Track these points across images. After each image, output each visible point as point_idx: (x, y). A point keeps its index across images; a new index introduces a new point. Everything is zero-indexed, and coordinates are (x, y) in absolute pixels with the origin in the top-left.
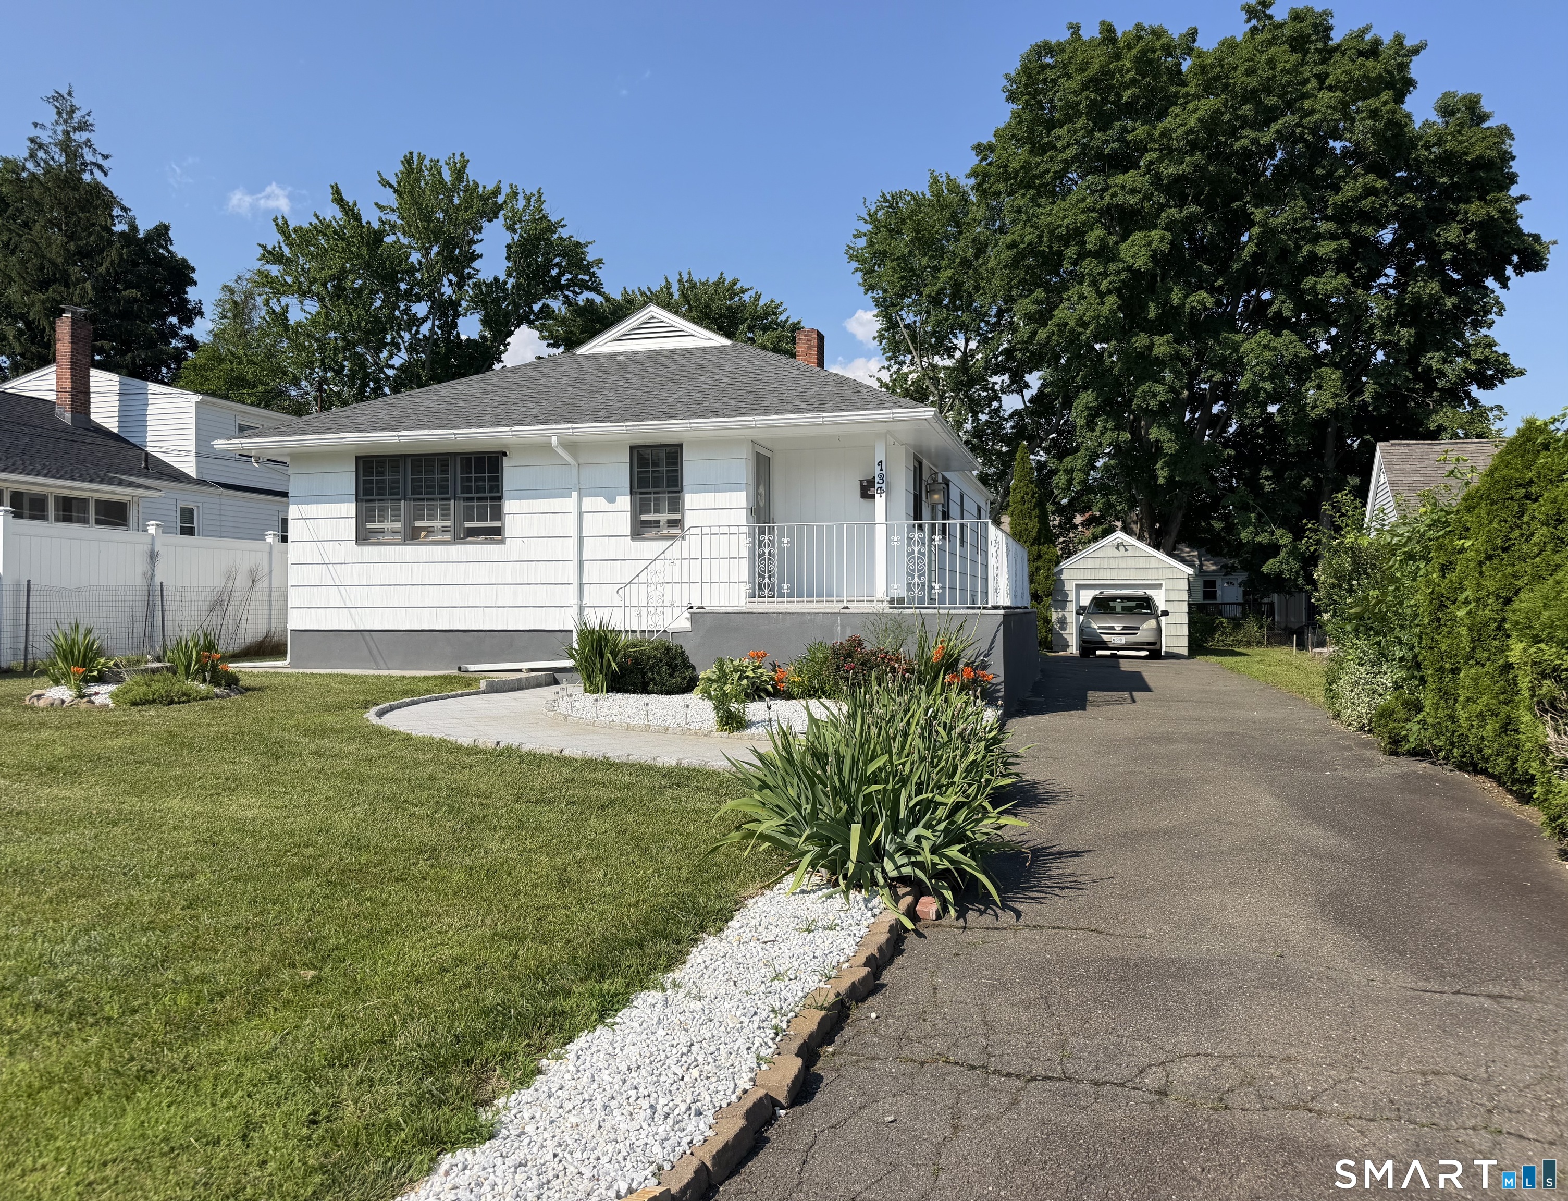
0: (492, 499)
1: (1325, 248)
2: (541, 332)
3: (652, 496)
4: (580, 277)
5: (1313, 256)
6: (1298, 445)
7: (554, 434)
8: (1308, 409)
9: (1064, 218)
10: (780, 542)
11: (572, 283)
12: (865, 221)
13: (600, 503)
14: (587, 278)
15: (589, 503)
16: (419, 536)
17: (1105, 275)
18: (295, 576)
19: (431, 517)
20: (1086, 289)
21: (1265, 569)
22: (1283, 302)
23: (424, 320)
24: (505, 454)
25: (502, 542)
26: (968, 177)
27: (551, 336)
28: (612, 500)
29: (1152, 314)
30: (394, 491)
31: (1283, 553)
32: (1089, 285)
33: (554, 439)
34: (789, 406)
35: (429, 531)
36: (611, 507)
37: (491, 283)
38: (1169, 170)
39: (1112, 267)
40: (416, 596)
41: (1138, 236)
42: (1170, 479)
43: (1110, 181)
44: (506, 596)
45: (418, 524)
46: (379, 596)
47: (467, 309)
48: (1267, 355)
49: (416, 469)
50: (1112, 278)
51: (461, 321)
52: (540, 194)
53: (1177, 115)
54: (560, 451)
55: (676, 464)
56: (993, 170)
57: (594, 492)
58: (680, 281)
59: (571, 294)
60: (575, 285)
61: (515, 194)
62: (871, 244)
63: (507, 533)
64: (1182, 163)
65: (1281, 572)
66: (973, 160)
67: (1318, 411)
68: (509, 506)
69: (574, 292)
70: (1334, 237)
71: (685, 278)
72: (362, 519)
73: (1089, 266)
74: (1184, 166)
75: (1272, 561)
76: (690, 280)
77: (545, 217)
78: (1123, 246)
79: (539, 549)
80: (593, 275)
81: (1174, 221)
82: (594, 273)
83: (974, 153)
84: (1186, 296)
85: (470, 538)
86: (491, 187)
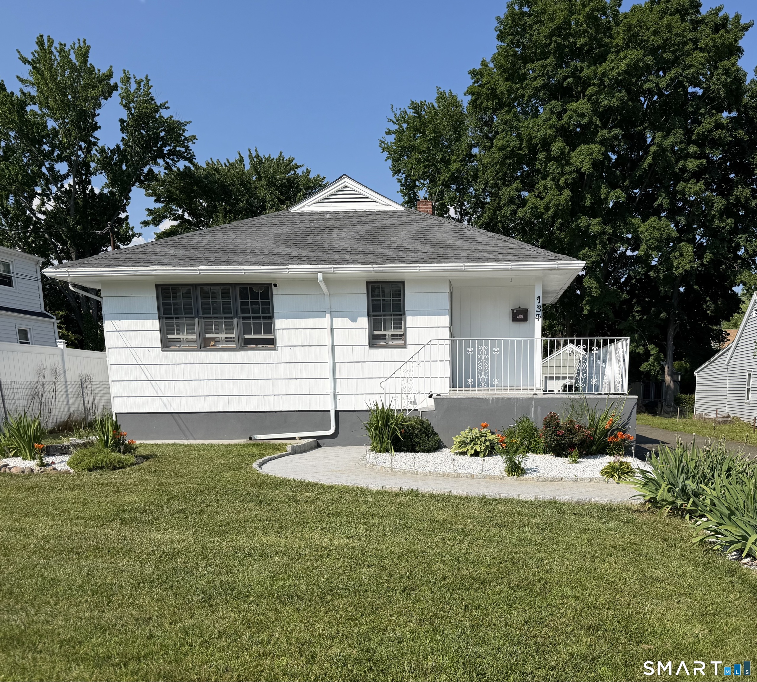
0: (265, 318)
1: (692, 164)
2: (147, 190)
3: (382, 317)
4: (178, 149)
5: (684, 170)
6: (665, 291)
7: (320, 272)
8: (674, 269)
9: (538, 131)
10: (492, 351)
11: (173, 152)
12: (394, 123)
13: (345, 322)
14: (183, 150)
15: (338, 322)
16: (209, 345)
17: (562, 174)
18: (114, 374)
19: (218, 331)
20: (549, 183)
21: (641, 369)
22: (664, 198)
23: (66, 176)
24: (275, 285)
25: (275, 349)
26: (466, 94)
27: (154, 194)
28: (354, 320)
29: (588, 203)
30: (188, 310)
31: (651, 359)
32: (551, 180)
33: (320, 276)
34: (482, 257)
35: (216, 341)
36: (354, 325)
37: (114, 149)
38: (605, 102)
39: (567, 169)
40: (212, 388)
41: (582, 148)
42: (591, 312)
43: (568, 106)
44: (280, 387)
45: (208, 336)
46: (184, 388)
47: (96, 170)
48: (656, 234)
49: (205, 295)
50: (568, 176)
51: (93, 178)
52: (148, 81)
53: (612, 61)
54: (323, 285)
55: (399, 295)
56: (484, 91)
57: (342, 314)
58: (250, 156)
59: (170, 161)
60: (174, 155)
61: (129, 79)
62: (399, 140)
63: (278, 342)
64: (613, 97)
65: (650, 371)
66: (470, 82)
67: (680, 271)
68: (279, 323)
69: (173, 160)
70: (698, 157)
71: (254, 155)
72: (165, 330)
73: (553, 167)
74: (614, 100)
75: (645, 364)
76: (257, 156)
77: (152, 99)
78: (573, 154)
79: (301, 354)
80: (187, 148)
81: (606, 139)
82: (188, 147)
83: (470, 76)
84: (608, 192)
85: (249, 347)
86: (104, 70)
